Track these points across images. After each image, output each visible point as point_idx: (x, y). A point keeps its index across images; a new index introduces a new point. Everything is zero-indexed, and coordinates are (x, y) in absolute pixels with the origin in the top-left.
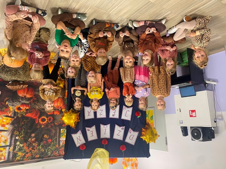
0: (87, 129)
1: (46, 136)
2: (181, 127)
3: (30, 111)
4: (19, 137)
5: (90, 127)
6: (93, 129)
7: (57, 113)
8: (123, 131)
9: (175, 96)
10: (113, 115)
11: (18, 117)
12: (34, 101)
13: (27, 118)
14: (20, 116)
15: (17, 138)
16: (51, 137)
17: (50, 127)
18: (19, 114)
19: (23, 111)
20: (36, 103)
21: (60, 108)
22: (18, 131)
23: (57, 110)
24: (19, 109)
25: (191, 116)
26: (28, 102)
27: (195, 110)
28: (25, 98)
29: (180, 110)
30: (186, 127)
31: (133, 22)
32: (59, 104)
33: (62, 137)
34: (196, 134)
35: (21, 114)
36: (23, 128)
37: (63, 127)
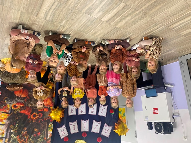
0: (70, 123)
1: (36, 130)
2: (147, 122)
3: (24, 108)
4: (14, 130)
5: (73, 122)
6: (75, 123)
7: (46, 110)
8: (99, 126)
9: (141, 96)
10: (92, 112)
11: (13, 113)
12: (28, 100)
13: (21, 114)
14: (15, 112)
15: (12, 131)
16: (40, 131)
17: (40, 121)
18: (15, 111)
19: (19, 108)
20: (29, 102)
21: (49, 106)
22: (13, 125)
23: (47, 107)
24: (15, 106)
25: (154, 113)
26: (23, 101)
27: (157, 108)
28: (20, 97)
29: (146, 108)
30: (151, 122)
31: (105, 40)
32: (48, 103)
33: (50, 130)
34: (158, 128)
35: (16, 111)
36: (17, 123)
37: (51, 122)
